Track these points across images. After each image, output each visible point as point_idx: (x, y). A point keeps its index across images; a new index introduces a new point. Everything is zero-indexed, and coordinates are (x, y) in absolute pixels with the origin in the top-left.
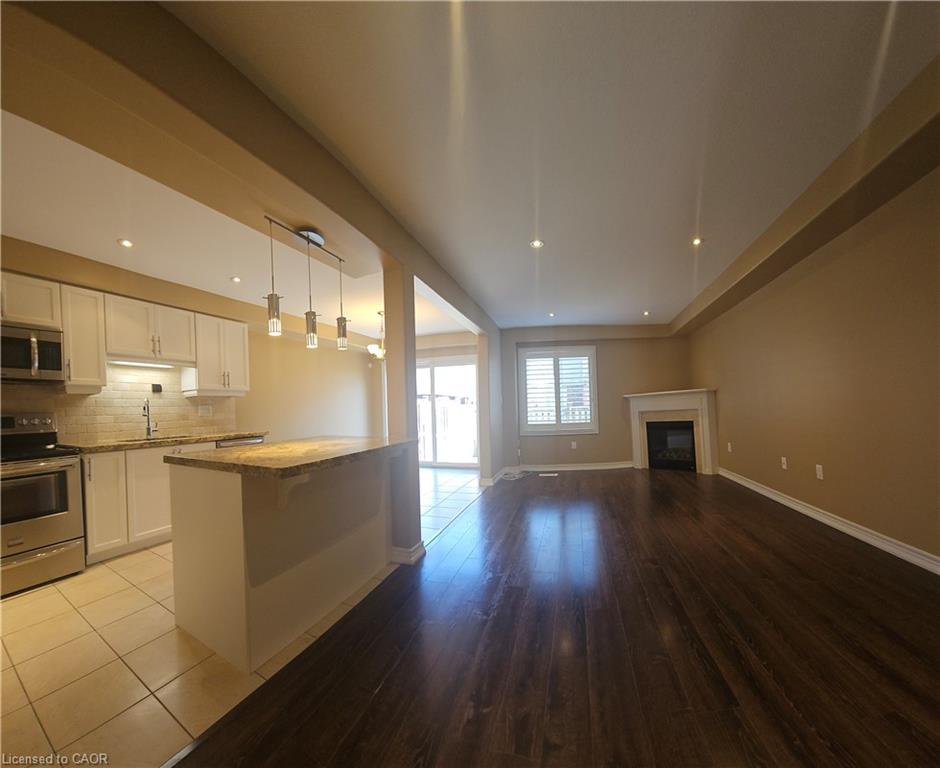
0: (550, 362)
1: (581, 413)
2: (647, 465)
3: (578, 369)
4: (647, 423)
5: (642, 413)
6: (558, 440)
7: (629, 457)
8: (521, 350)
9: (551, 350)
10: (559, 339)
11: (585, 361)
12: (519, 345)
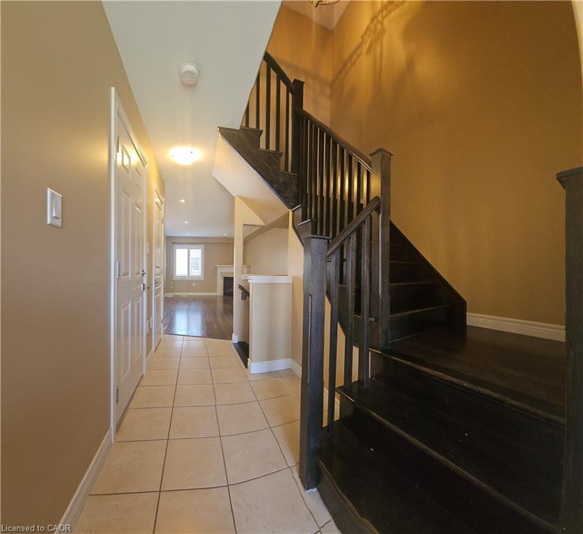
0: (186, 250)
1: (197, 272)
2: (222, 294)
3: (197, 253)
4: (224, 278)
5: (222, 273)
6: (187, 283)
7: (216, 291)
8: (174, 246)
9: (187, 246)
10: (190, 242)
11: (200, 251)
12: (173, 243)
